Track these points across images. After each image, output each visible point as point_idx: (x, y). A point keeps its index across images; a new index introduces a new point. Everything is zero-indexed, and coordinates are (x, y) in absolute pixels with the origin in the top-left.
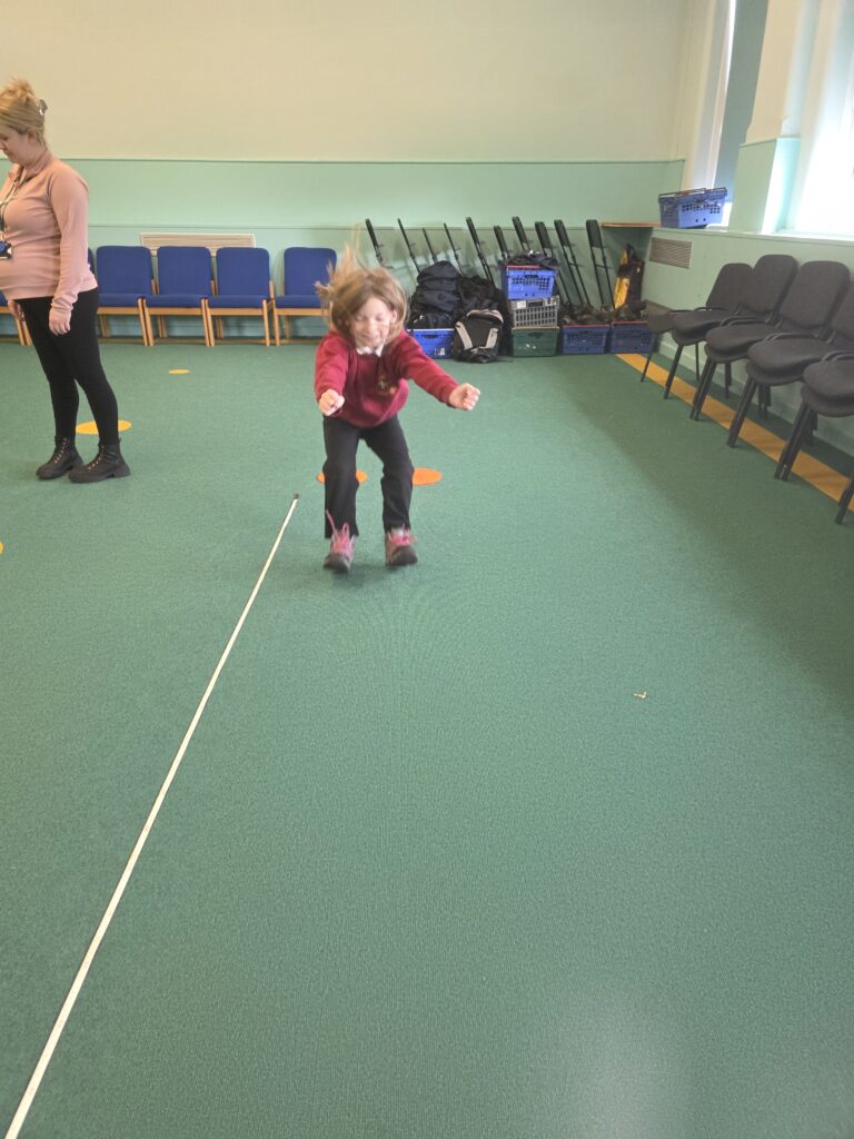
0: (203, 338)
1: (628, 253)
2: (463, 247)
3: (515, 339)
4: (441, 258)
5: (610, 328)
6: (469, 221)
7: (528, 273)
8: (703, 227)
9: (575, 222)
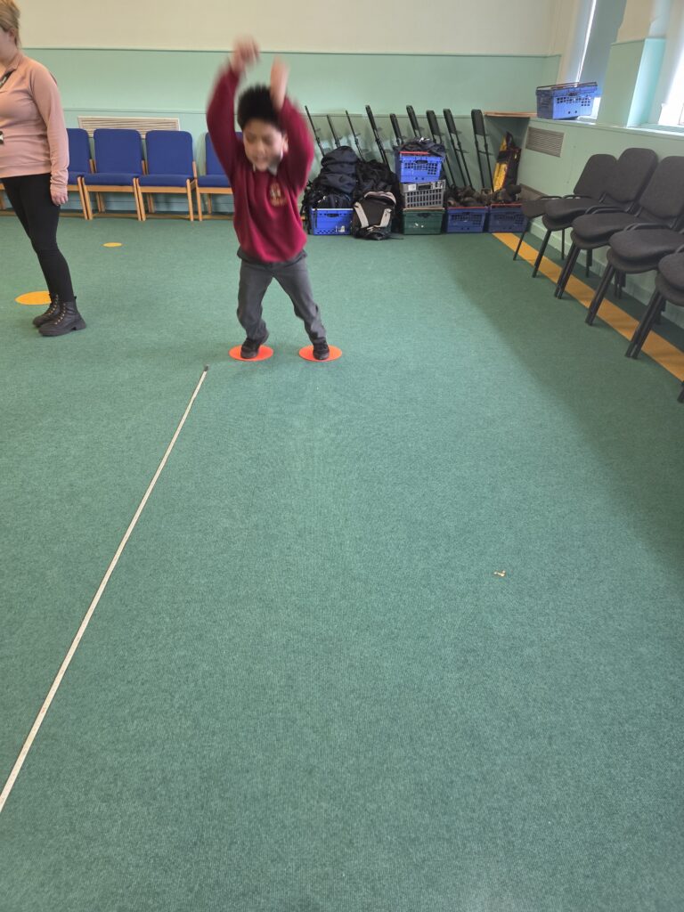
0: (135, 212)
1: (507, 141)
2: (363, 133)
3: (406, 219)
4: (343, 143)
5: (489, 211)
6: (368, 109)
7: (419, 158)
8: (573, 118)
9: (462, 111)
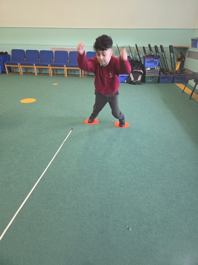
1: (181, 55)
2: (134, 53)
3: (146, 78)
5: (174, 76)
6: (136, 45)
7: (151, 60)
9: (166, 46)
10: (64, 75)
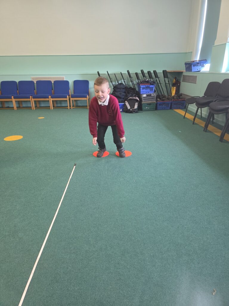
0: (50, 107)
1: (175, 80)
2: (126, 79)
3: (143, 106)
4: (120, 82)
5: (172, 102)
6: (128, 71)
7: (146, 86)
8: (199, 71)
9: (160, 71)
10: (49, 108)
